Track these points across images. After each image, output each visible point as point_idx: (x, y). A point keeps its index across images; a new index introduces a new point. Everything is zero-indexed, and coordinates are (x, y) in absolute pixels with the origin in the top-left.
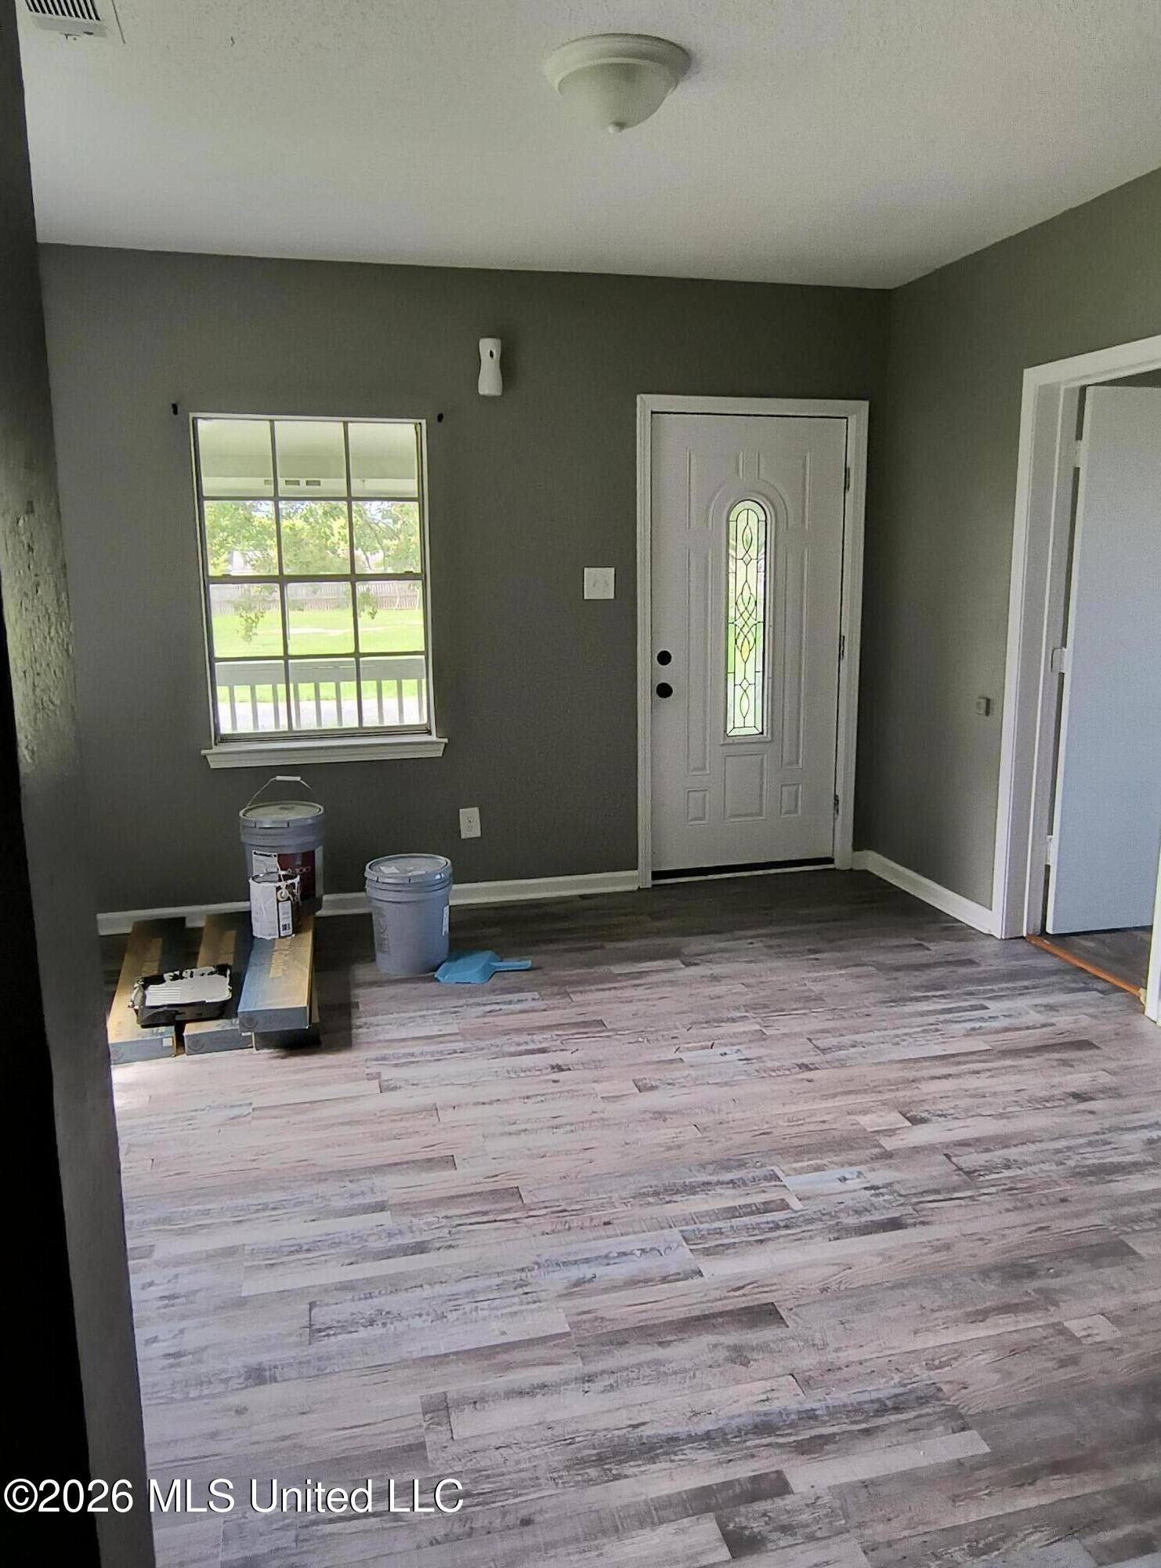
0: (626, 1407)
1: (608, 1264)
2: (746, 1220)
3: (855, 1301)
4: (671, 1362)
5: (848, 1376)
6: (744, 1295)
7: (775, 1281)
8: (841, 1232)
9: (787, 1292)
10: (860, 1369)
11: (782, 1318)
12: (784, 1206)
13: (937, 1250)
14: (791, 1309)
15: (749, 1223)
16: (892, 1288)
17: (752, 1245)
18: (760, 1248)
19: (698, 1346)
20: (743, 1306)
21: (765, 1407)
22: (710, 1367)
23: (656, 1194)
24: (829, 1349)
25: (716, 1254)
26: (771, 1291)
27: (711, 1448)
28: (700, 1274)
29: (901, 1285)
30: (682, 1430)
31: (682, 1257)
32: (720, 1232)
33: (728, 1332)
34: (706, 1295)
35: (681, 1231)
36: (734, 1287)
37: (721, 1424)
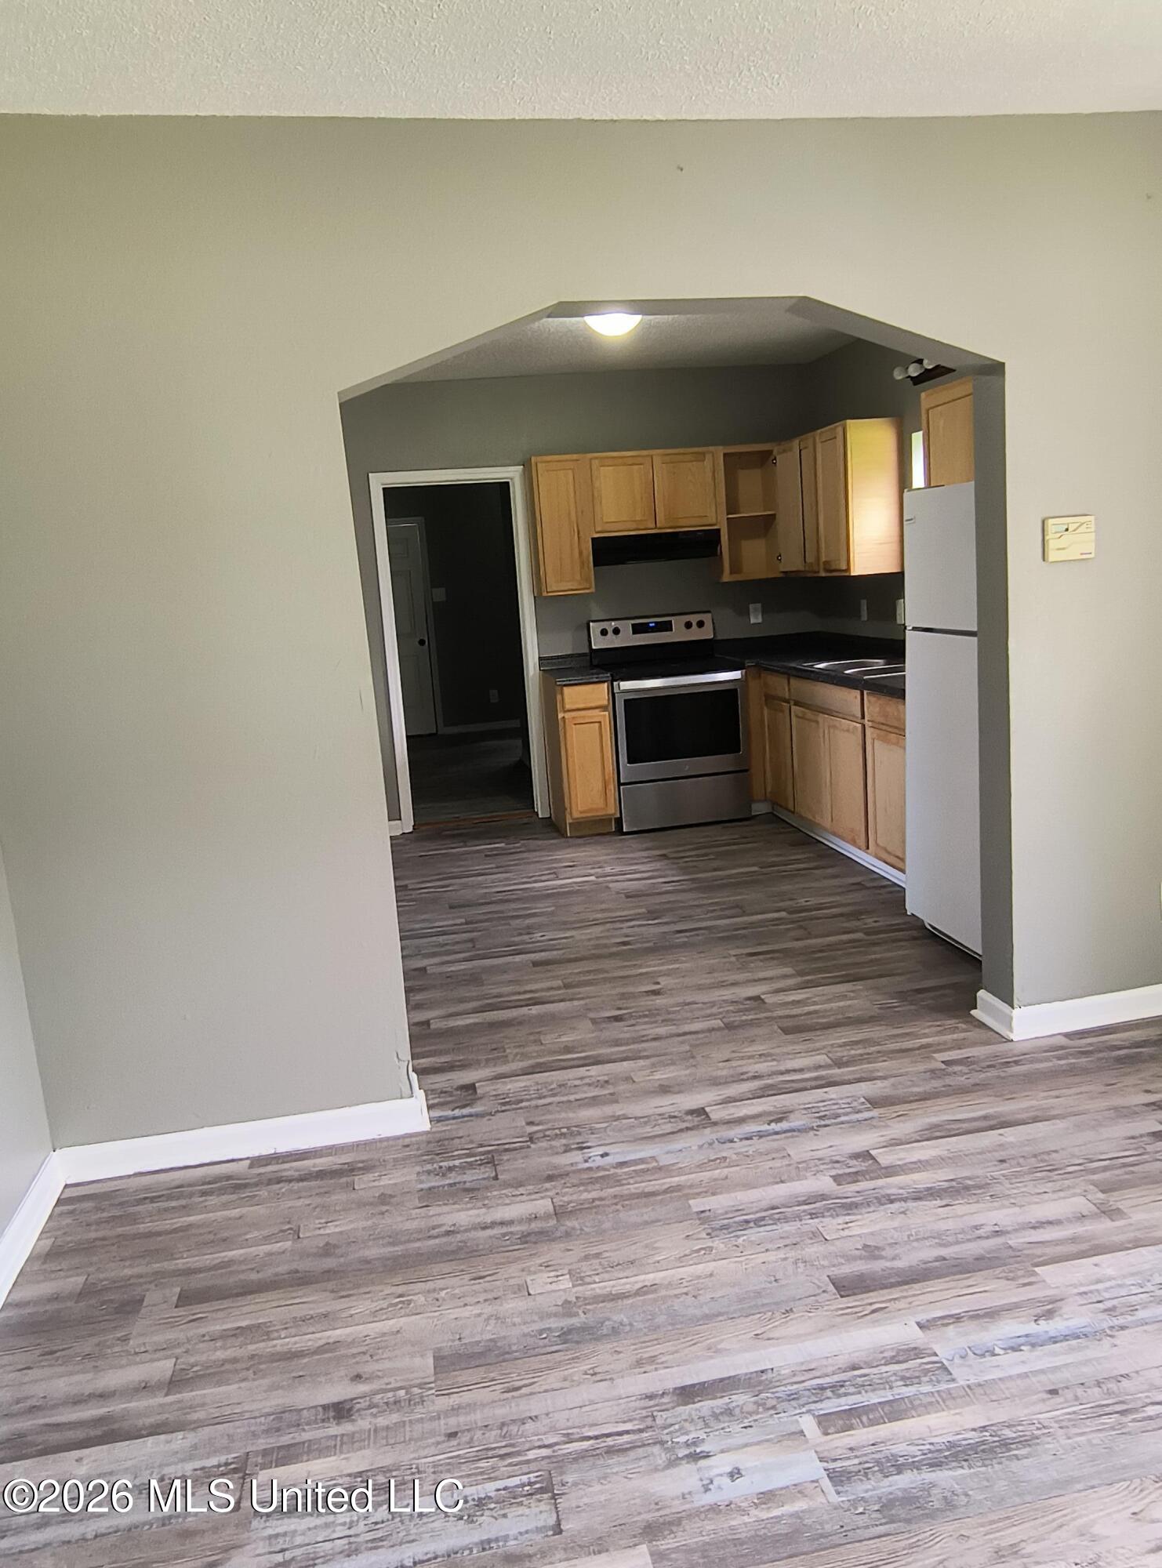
0: (958, 1216)
1: (1027, 1336)
2: (874, 1398)
3: (760, 1302)
4: (930, 1246)
5: (781, 1240)
6: (871, 1304)
7: (839, 1319)
8: (755, 1382)
9: (826, 1308)
10: (769, 1246)
11: (833, 1284)
12: (825, 1422)
13: (652, 1360)
14: (824, 1291)
15: (870, 1394)
16: (720, 1314)
17: (865, 1363)
18: (856, 1358)
19: (910, 1258)
20: (871, 1294)
21: (847, 1218)
22: (896, 1243)
23: (1005, 1444)
24: (792, 1260)
25: (907, 1350)
26: (842, 1309)
27: (889, 1195)
28: (920, 1326)
29: (708, 1318)
30: (911, 1204)
31: (946, 1345)
32: (907, 1381)
33: (883, 1270)
34: (910, 1303)
35: (953, 1380)
36: (882, 1312)
37: (882, 1208)
